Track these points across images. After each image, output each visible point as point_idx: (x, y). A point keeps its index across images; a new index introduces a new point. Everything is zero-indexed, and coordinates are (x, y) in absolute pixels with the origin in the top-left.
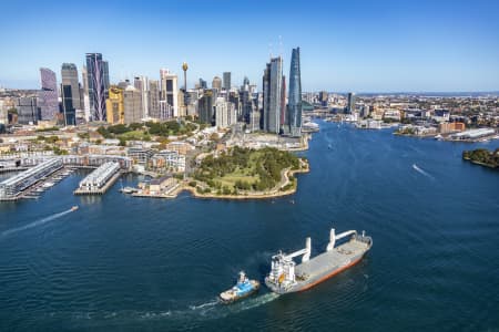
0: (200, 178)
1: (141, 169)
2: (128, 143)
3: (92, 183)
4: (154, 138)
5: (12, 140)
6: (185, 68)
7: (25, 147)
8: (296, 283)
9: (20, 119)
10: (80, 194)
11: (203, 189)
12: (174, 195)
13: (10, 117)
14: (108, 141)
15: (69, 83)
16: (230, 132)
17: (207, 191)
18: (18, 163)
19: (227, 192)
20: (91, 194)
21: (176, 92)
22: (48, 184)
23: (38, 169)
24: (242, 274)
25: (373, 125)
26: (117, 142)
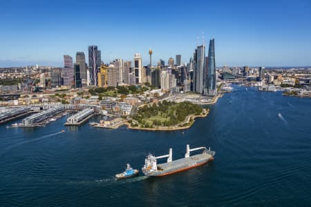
0: (135, 118)
1: (105, 113)
2: (103, 98)
3: (73, 120)
4: (120, 95)
5: (41, 96)
6: (151, 53)
7: (47, 100)
8: (157, 171)
9: (52, 84)
10: (67, 125)
11: (134, 123)
12: (117, 127)
13: (47, 84)
14: (93, 97)
15: (79, 63)
16: (169, 92)
17: (136, 125)
18: (41, 109)
19: (147, 126)
20: (73, 125)
21: (140, 68)
22: (52, 120)
23: (50, 110)
24: (128, 165)
25: (272, 88)
26: (97, 97)
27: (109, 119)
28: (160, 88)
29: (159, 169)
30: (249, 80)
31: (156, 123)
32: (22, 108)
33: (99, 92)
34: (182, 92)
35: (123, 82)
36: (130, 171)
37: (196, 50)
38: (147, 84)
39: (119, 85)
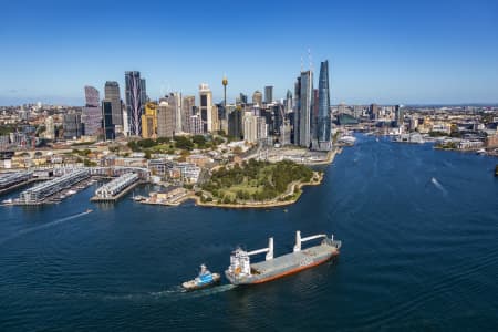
0: (207, 187)
1: (157, 179)
2: (152, 156)
3: (106, 192)
4: (179, 151)
5: (50, 153)
6: (225, 83)
7: (60, 159)
8: (251, 276)
9: (65, 134)
10: (95, 201)
11: (206, 197)
12: (178, 203)
13: (57, 133)
14: (135, 154)
15: (109, 100)
16: (257, 145)
17: (210, 200)
18: (51, 174)
19: (227, 201)
20: (105, 201)
21: (209, 107)
22: (71, 192)
23: (65, 177)
24: (203, 267)
25: (416, 138)
26: (143, 154)
27: (164, 190)
28: (242, 138)
29: (253, 271)
30: (380, 125)
31: (241, 196)
32: (19, 174)
33: (145, 145)
34: (277, 145)
35: (183, 129)
36: (207, 276)
37: (299, 79)
38: (221, 132)
39: (177, 134)
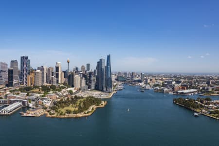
0: (53, 108)
1: (31, 105)
2: (30, 94)
4: (43, 92)
6: (68, 62)
11: (52, 113)
12: (39, 115)
14: (22, 93)
15: (12, 69)
19: (61, 114)
21: (60, 73)
26: (26, 94)
30: (135, 81)
31: (68, 112)
33: (27, 89)
34: (89, 90)
35: (47, 82)
38: (64, 84)
39: (44, 84)
